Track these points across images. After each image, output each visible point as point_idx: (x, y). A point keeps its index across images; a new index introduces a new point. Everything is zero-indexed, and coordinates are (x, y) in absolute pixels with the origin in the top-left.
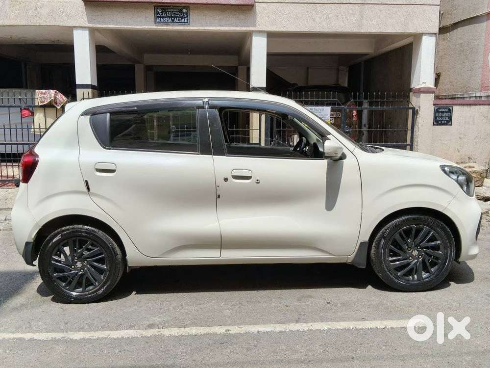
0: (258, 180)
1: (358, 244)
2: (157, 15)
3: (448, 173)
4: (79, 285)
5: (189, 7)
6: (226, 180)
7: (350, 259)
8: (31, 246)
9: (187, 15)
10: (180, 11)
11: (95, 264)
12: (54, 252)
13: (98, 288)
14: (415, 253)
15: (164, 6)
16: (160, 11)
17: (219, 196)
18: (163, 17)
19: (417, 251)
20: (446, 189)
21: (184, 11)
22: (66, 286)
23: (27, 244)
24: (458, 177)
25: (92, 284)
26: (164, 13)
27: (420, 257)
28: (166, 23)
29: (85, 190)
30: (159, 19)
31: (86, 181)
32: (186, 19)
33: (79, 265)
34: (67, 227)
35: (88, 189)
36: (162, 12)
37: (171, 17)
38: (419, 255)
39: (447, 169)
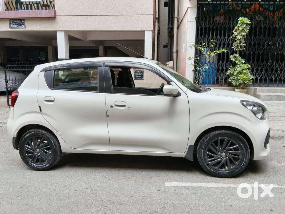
0: (129, 108)
1: (188, 146)
2: (11, 24)
3: (245, 105)
4: (38, 161)
5: (25, 19)
6: (112, 107)
7: (184, 155)
8: (15, 139)
9: (24, 23)
10: (21, 22)
11: (45, 150)
12: (26, 143)
13: (47, 163)
14: (223, 154)
15: (13, 20)
16: (11, 22)
17: (108, 116)
18: (13, 25)
19: (224, 153)
20: (243, 115)
21: (23, 21)
22: (32, 161)
23: (13, 138)
24: (253, 108)
25: (44, 161)
26: (13, 23)
27: (227, 156)
28: (15, 28)
29: (39, 111)
30: (11, 26)
31: (40, 106)
32: (24, 26)
33: (38, 150)
34: (32, 130)
35: (41, 110)
36: (12, 23)
37: (17, 25)
38: (226, 155)
39: (245, 103)
